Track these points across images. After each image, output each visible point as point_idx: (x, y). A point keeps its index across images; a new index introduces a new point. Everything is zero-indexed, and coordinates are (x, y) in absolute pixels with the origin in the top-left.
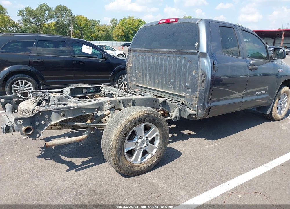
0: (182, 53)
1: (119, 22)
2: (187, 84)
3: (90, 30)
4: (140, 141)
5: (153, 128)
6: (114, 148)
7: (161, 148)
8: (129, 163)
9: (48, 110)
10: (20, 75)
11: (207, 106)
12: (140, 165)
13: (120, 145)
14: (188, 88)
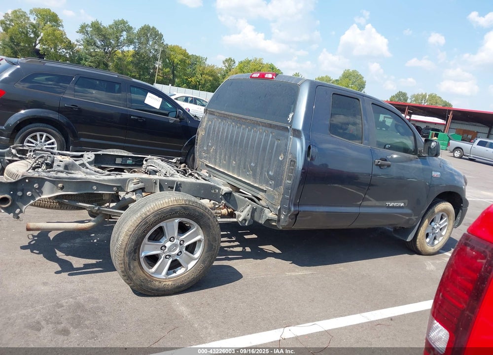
0: (270, 126)
1: (237, 64)
2: (270, 173)
3: (189, 71)
4: (168, 244)
5: (195, 227)
6: (123, 247)
7: (203, 262)
8: (146, 274)
9: (40, 177)
10: (41, 125)
11: (293, 209)
12: (164, 282)
13: (133, 244)
14: (271, 178)
